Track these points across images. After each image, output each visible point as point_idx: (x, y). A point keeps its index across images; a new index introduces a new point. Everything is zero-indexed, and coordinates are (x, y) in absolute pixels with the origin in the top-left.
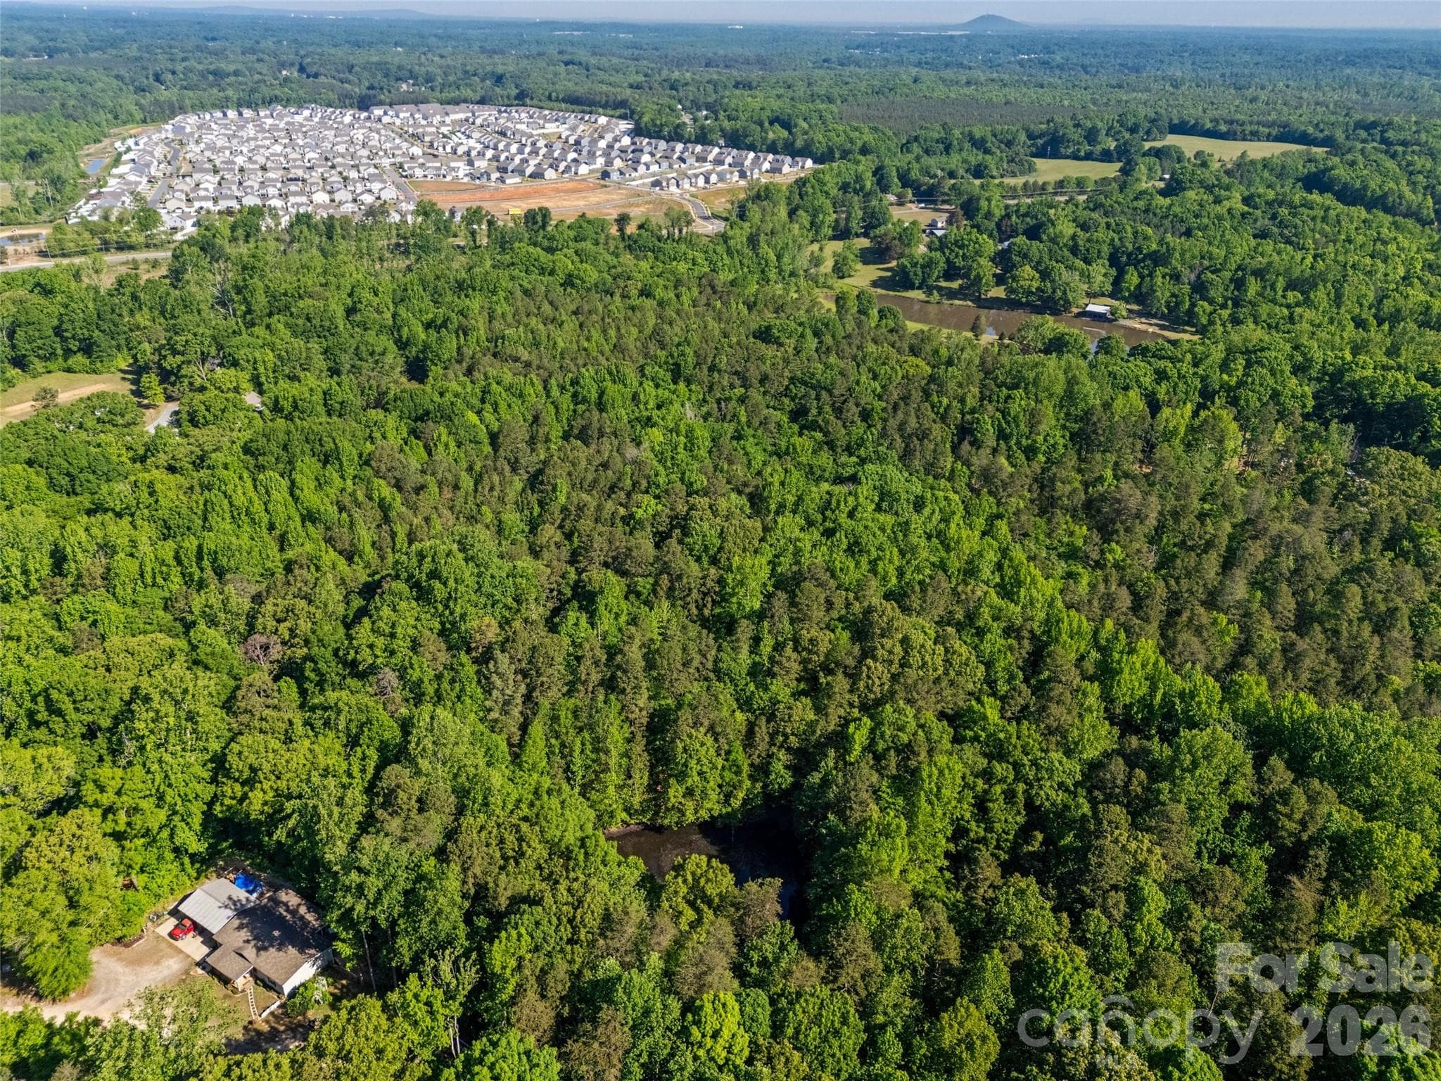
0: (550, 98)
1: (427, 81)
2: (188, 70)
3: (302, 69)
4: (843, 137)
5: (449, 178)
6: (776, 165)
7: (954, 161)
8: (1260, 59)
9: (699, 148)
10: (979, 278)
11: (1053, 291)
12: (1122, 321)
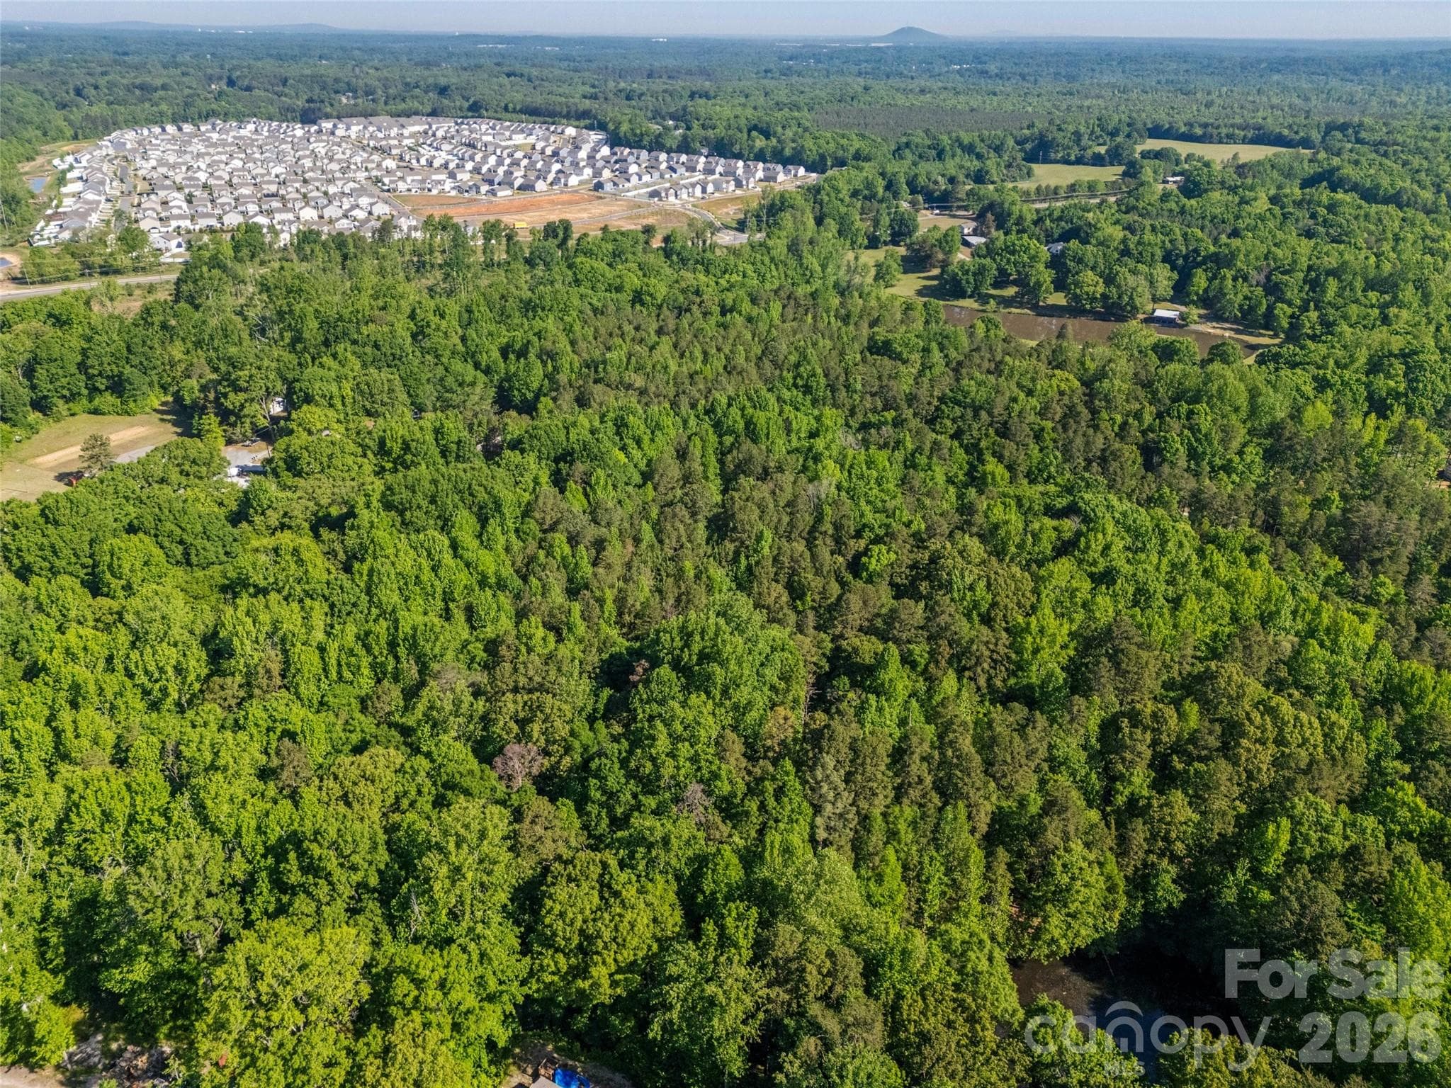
0: (506, 109)
1: (367, 94)
2: (111, 86)
3: (231, 83)
4: (832, 145)
5: (435, 192)
6: (769, 174)
7: (951, 166)
8: (1185, 66)
9: (684, 158)
10: (1039, 284)
11: (1120, 297)
12: (1193, 327)
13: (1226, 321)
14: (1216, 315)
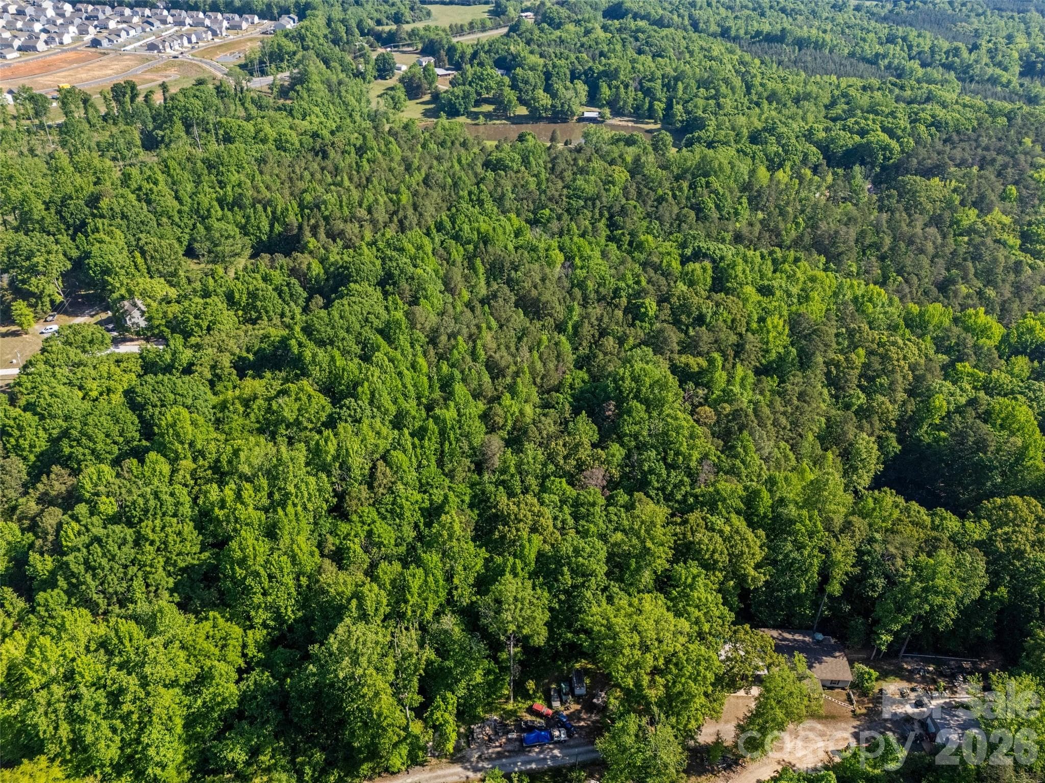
10: (510, 101)
11: (562, 106)
12: (608, 122)
13: (624, 115)
14: (617, 112)
